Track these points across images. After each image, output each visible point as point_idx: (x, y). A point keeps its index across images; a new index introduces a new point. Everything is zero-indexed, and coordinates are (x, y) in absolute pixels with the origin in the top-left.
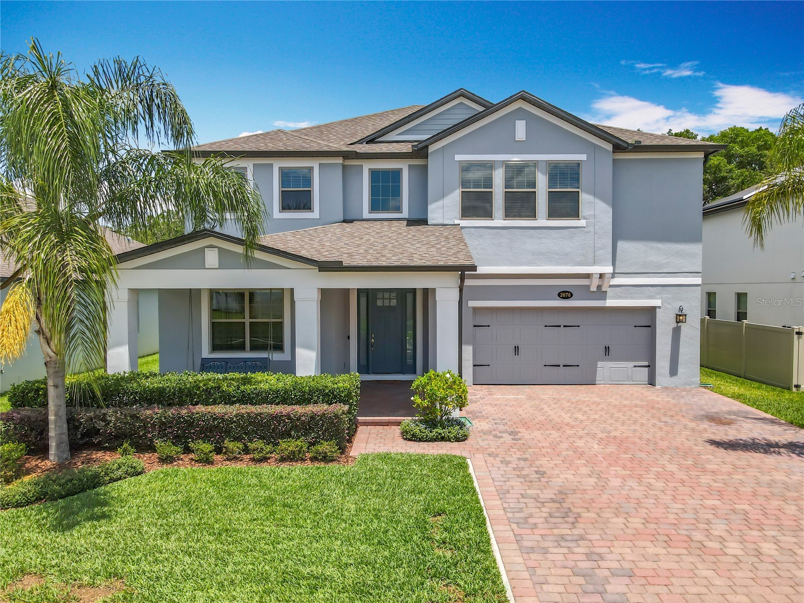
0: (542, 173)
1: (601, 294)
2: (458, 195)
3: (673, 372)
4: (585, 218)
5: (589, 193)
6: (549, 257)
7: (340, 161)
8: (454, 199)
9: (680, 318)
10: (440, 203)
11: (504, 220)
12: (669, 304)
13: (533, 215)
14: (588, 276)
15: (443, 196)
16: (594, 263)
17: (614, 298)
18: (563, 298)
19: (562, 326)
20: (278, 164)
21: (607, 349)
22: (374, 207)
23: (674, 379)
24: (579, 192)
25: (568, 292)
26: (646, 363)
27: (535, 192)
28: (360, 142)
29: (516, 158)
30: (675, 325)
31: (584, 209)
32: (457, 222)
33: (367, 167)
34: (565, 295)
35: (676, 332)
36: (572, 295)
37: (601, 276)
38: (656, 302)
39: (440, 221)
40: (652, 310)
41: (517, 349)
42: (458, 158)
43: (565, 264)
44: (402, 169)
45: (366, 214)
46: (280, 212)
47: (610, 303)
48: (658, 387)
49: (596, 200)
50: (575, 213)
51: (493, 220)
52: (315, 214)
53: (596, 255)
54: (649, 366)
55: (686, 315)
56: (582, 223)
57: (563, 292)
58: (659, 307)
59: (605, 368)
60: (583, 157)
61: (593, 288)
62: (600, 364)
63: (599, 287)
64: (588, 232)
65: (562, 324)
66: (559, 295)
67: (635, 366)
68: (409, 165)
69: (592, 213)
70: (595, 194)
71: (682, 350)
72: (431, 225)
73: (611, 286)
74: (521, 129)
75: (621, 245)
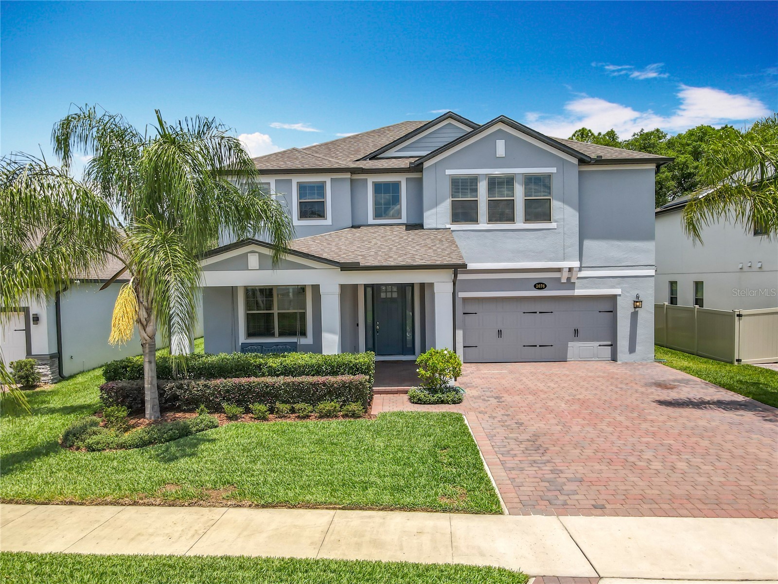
0: (519, 184)
1: (570, 285)
2: (449, 203)
3: (632, 349)
4: (556, 221)
5: (559, 200)
6: (526, 256)
7: (348, 176)
8: (445, 207)
9: (637, 304)
10: (433, 211)
11: (488, 224)
12: (628, 292)
13: (511, 219)
14: (559, 270)
15: (436, 205)
16: (564, 259)
17: (581, 288)
18: (538, 289)
19: (538, 313)
20: (296, 180)
21: (576, 332)
22: (378, 215)
23: (633, 355)
24: (550, 199)
25: (543, 284)
26: (609, 343)
27: (514, 200)
28: (364, 159)
29: (497, 172)
30: (633, 310)
31: (555, 214)
32: (448, 226)
33: (371, 180)
34: (540, 286)
35: (634, 316)
36: (546, 286)
37: (570, 270)
38: (617, 291)
39: (434, 226)
40: (614, 298)
41: (500, 332)
42: (449, 172)
43: (540, 260)
44: (400, 182)
45: (371, 221)
46: (298, 220)
47: (578, 292)
48: (619, 362)
49: (565, 206)
50: (547, 217)
51: (479, 224)
52: (328, 221)
53: (565, 252)
54: (612, 345)
55: (642, 302)
56: (553, 225)
57: (538, 284)
58: (620, 295)
59: (575, 347)
60: (553, 170)
61: (564, 280)
62: (570, 344)
63: (569, 279)
64: (559, 233)
65: (538, 311)
66: (535, 286)
67: (600, 345)
68: (406, 178)
69: (562, 217)
70: (564, 201)
71: (639, 331)
72: (426, 229)
73: (578, 278)
74: (501, 147)
75: (587, 243)
